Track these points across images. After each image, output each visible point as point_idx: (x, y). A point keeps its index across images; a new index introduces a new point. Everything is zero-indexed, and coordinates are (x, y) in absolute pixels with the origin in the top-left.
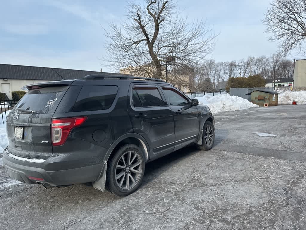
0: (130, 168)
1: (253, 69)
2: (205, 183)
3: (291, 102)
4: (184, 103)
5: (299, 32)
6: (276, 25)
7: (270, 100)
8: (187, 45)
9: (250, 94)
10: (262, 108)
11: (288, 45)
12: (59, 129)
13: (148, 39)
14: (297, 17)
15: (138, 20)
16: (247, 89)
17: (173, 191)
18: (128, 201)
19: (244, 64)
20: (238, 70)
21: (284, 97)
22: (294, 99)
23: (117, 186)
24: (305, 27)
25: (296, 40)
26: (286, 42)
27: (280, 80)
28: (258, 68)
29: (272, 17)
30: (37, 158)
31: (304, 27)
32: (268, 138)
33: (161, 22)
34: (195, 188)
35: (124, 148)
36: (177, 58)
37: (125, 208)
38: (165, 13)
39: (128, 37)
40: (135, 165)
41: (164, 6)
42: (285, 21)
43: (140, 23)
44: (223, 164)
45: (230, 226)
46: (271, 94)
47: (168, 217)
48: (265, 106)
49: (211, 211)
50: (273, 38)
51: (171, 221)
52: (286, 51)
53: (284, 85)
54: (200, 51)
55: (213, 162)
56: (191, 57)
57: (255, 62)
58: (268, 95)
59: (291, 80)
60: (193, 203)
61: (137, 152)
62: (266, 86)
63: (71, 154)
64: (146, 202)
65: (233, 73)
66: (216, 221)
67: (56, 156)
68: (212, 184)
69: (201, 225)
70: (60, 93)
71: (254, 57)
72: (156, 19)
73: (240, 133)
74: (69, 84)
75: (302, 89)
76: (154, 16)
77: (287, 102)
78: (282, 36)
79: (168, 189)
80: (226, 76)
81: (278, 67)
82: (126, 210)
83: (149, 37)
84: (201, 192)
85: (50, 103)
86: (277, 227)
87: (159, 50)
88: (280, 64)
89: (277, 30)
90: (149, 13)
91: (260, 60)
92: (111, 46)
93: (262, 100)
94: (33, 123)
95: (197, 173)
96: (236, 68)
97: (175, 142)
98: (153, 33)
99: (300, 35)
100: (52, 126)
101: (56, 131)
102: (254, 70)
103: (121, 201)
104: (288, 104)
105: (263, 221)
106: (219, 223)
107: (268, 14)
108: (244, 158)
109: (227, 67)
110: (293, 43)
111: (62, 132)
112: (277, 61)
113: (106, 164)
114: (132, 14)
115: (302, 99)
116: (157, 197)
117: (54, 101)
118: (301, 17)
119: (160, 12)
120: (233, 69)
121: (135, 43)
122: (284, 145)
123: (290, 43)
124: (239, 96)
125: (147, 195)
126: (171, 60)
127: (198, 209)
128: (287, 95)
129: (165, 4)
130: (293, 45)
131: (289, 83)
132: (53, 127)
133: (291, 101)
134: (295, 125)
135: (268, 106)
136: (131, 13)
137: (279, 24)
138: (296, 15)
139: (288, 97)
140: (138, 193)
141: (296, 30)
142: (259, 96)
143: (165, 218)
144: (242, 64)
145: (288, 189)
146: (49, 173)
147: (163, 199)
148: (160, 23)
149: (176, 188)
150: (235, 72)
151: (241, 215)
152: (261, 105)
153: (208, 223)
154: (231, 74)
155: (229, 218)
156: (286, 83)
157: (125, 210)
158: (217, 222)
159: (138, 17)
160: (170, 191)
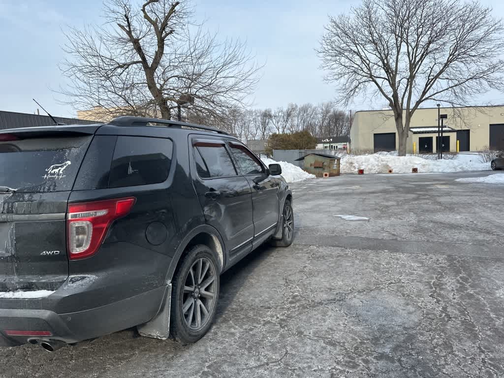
0: (199, 289)
1: (296, 122)
2: (316, 301)
3: (357, 170)
4: (256, 172)
5: (364, 72)
6: (334, 59)
7: (330, 168)
8: (216, 78)
9: (302, 159)
10: (321, 179)
11: (351, 89)
12: (84, 224)
13: (144, 61)
14: (360, 50)
15: (126, 28)
16: (297, 151)
17: (274, 320)
18: (206, 350)
19: (283, 115)
20: (274, 122)
21: (347, 162)
22: (360, 166)
23: (185, 326)
24: (370, 65)
25: (359, 83)
26: (347, 85)
27: (331, 140)
28: (302, 121)
29: (329, 47)
30: (29, 287)
31: (368, 65)
32: (361, 222)
33: (167, 35)
34: (306, 310)
35: (193, 254)
36: (199, 97)
37: (207, 364)
38: (175, 22)
39: (108, 55)
40: (207, 283)
41: (172, 10)
42: (346, 54)
43: (129, 33)
44: (324, 267)
45: (397, 364)
46: (332, 158)
47: (293, 367)
48: (324, 176)
49: (355, 345)
50: (329, 78)
51: (304, 372)
52: (348, 98)
53: (337, 147)
54: (237, 89)
55: (307, 265)
56: (221, 98)
57: (298, 112)
58: (328, 160)
59: (346, 139)
60: (318, 336)
61: (210, 258)
62: (317, 147)
63: (110, 272)
64: (240, 347)
65: (267, 127)
66: (373, 359)
67: (78, 280)
68: (328, 300)
69: (355, 370)
70: (74, 151)
71: (297, 104)
72: (160, 29)
73: (316, 216)
74: (91, 133)
75: (368, 152)
76: (154, 24)
77: (351, 170)
78: (341, 75)
79: (264, 317)
80: (258, 131)
81: (328, 121)
82: (212, 368)
83: (147, 58)
84: (319, 316)
85: (56, 170)
86: (460, 353)
87: (165, 81)
88: (330, 116)
89: (335, 66)
90: (146, 17)
91: (304, 109)
92: (74, 69)
93: (320, 167)
94: (17, 214)
95: (294, 286)
96: (272, 120)
97: (254, 237)
98: (154, 52)
99: (364, 76)
100: (70, 218)
101: (77, 228)
102: (297, 125)
103: (192, 352)
104: (352, 174)
105: (435, 347)
106: (379, 362)
107: (323, 41)
108: (347, 254)
109: (259, 118)
110: (356, 87)
111: (94, 229)
112: (327, 112)
113: (170, 286)
114: (116, 16)
115: (370, 166)
116: (254, 335)
117: (65, 167)
118: (365, 51)
119: (167, 19)
120: (267, 121)
121: (120, 67)
122: (387, 231)
123: (352, 87)
124: (288, 162)
125: (233, 334)
126: (187, 99)
127: (333, 344)
128: (350, 161)
129: (174, 6)
130: (357, 90)
131: (343, 144)
132: (71, 220)
133: (355, 168)
134: (383, 202)
135: (329, 176)
136: (113, 14)
137: (338, 58)
138: (358, 46)
139: (352, 163)
140: (216, 334)
141: (359, 68)
142: (316, 162)
143: (290, 370)
144: (280, 114)
145: (435, 294)
146: (64, 318)
147: (264, 337)
148: (165, 36)
149: (276, 315)
150: (270, 125)
151: (402, 344)
152: (319, 175)
153: (363, 365)
154: (265, 130)
155: (387, 350)
156: (339, 144)
157: (209, 367)
158: (375, 361)
159: (126, 22)
160: (269, 322)
